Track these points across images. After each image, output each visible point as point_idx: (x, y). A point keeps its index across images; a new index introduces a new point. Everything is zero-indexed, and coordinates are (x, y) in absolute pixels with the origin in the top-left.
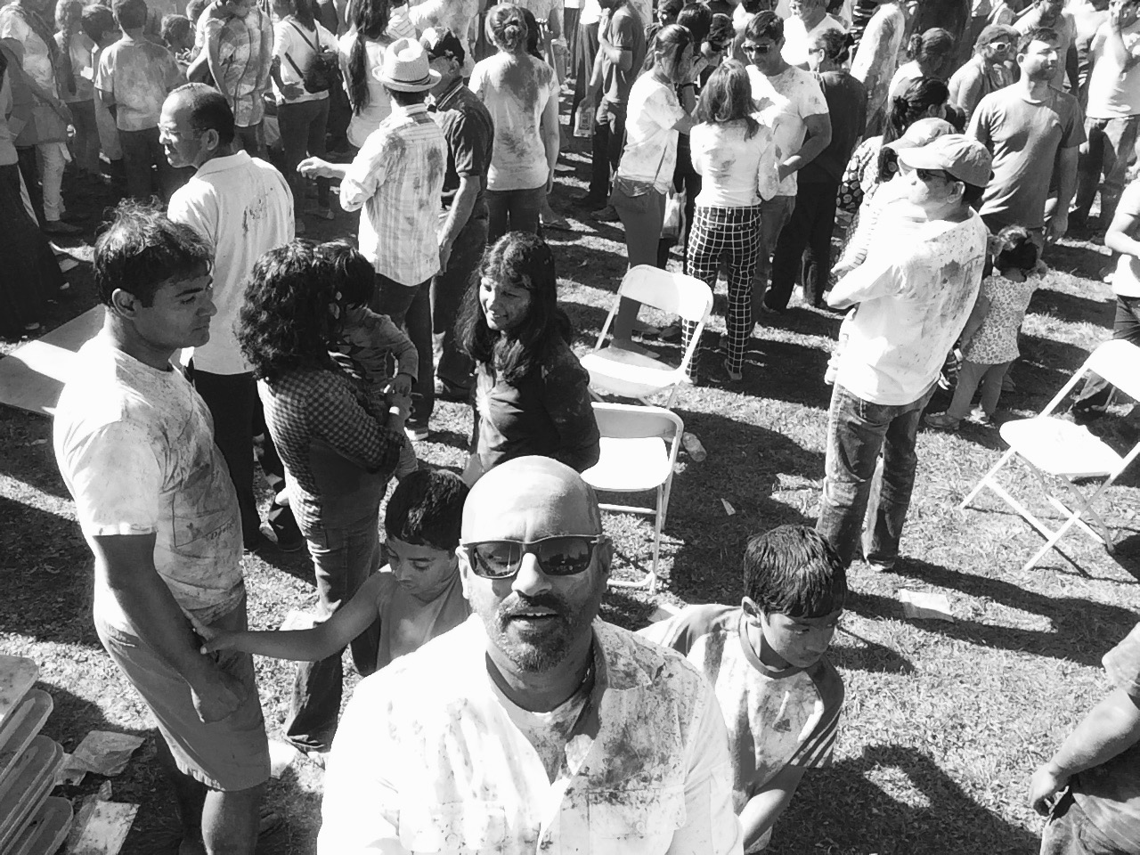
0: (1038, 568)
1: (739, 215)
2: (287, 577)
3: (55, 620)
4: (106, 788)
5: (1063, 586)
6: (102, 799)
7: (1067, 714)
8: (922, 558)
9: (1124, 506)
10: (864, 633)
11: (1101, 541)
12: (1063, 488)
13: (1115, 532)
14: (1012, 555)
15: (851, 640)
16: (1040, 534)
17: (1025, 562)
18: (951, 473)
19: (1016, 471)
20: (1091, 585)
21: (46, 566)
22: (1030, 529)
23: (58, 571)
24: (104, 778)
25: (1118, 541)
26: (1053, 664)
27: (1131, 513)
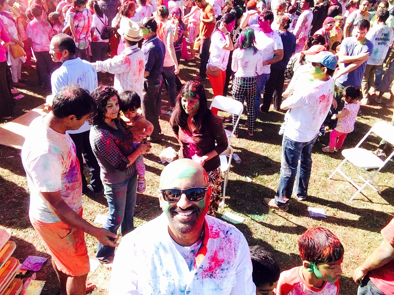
0: (355, 199)
1: (250, 79)
2: (97, 203)
3: (16, 218)
4: (34, 275)
5: (364, 205)
6: (32, 279)
7: (365, 249)
8: (315, 196)
9: (384, 179)
10: (295, 222)
11: (377, 190)
12: (363, 172)
13: (381, 187)
14: (346, 195)
15: (291, 224)
16: (356, 188)
17: (351, 197)
18: (325, 167)
19: (347, 167)
20: (373, 205)
21: (13, 200)
22: (352, 186)
23: (17, 201)
24: (33, 272)
25: (382, 190)
26: (361, 231)
27: (386, 181)
